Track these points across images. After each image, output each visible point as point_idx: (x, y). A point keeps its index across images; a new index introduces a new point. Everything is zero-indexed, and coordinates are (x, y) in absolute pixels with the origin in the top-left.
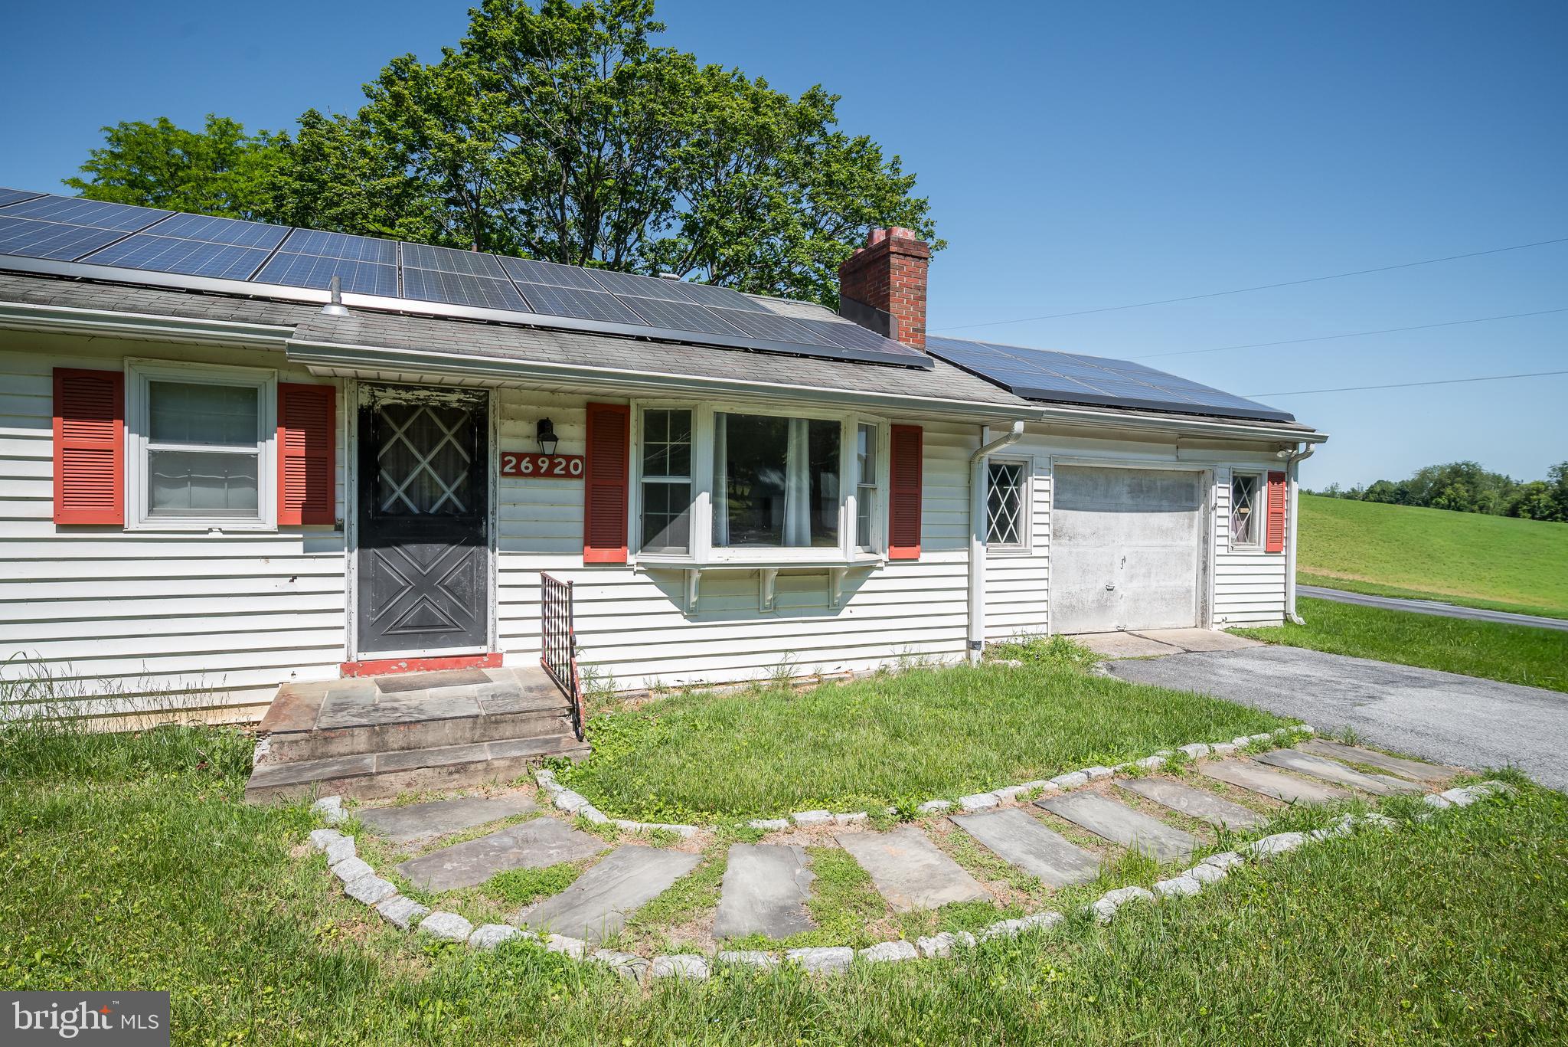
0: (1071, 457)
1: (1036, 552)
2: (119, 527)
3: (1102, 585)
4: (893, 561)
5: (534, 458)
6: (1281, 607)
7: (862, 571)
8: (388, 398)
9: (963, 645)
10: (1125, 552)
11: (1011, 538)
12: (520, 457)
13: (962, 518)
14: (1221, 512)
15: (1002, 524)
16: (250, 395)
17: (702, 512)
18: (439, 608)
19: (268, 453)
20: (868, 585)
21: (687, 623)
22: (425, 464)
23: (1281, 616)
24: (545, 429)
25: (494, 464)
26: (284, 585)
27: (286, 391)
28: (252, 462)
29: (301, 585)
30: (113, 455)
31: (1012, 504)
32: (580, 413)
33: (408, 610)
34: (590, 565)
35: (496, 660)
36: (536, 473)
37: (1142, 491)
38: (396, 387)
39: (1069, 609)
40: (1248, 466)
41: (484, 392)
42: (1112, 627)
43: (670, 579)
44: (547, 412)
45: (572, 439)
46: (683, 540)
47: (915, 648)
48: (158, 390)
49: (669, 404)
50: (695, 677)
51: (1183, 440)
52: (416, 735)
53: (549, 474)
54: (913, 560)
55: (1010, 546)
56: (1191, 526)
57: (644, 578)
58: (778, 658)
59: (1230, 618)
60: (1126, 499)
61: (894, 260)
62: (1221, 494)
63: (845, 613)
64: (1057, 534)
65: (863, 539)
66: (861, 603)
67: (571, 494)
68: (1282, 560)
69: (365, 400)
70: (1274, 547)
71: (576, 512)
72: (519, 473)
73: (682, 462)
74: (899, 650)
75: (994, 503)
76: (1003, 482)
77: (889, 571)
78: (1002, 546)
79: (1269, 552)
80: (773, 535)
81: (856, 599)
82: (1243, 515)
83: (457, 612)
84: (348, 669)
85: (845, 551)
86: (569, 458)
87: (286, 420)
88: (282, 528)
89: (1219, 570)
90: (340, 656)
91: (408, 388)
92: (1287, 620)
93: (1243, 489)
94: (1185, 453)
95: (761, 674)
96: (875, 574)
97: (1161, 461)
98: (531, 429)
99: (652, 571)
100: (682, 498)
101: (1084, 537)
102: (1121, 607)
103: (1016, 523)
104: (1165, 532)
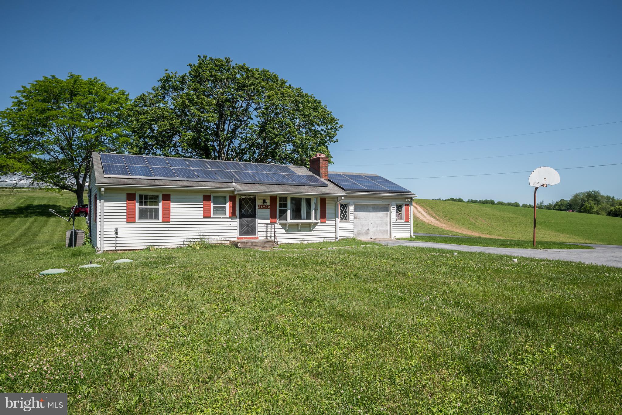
0: (358, 202)
1: (351, 222)
2: (210, 217)
3: (366, 229)
4: (321, 222)
5: (263, 206)
6: (409, 234)
7: (315, 224)
8: (243, 197)
9: (335, 238)
10: (371, 222)
11: (346, 219)
12: (261, 205)
13: (334, 215)
14: (393, 213)
15: (344, 216)
16: (225, 197)
17: (289, 213)
18: (250, 230)
19: (227, 205)
20: (316, 227)
21: (286, 233)
22: (246, 207)
23: (409, 236)
24: (264, 201)
25: (257, 207)
26: (229, 225)
27: (230, 197)
28: (225, 207)
29: (232, 225)
30: (210, 206)
31: (346, 212)
32: (269, 198)
33: (246, 230)
34: (271, 223)
35: (258, 238)
36: (263, 208)
37: (375, 208)
38: (244, 195)
39: (359, 234)
40: (399, 203)
41: (255, 196)
42: (369, 238)
43: (283, 225)
44: (265, 198)
45: (268, 202)
46: (286, 219)
47: (325, 239)
48: (214, 197)
49: (283, 196)
50: (288, 242)
51: (383, 198)
52: (256, 244)
53: (265, 208)
54: (325, 222)
55: (345, 220)
56: (387, 216)
57: (279, 225)
58: (302, 239)
59: (396, 236)
60: (371, 210)
61: (321, 161)
62: (393, 209)
63: (312, 232)
64: (355, 218)
65: (316, 218)
66: (315, 230)
67: (267, 211)
68: (409, 224)
69: (240, 198)
70: (407, 220)
71: (269, 214)
72: (261, 208)
73: (285, 206)
74: (323, 239)
75: (342, 212)
76: (344, 208)
77: (321, 224)
78: (344, 221)
79: (406, 222)
80: (299, 217)
82: (400, 214)
83: (252, 230)
84: (238, 238)
85: (313, 220)
86: (268, 205)
87: (230, 201)
88: (229, 217)
89: (393, 226)
90: (236, 236)
91: (245, 195)
92: (411, 237)
93: (399, 208)
94: (384, 200)
95: (298, 242)
96: (318, 225)
97: (379, 202)
98: (262, 201)
99: (281, 224)
100: (285, 211)
101: (362, 219)
102: (371, 234)
103: (347, 216)
104: (381, 218)
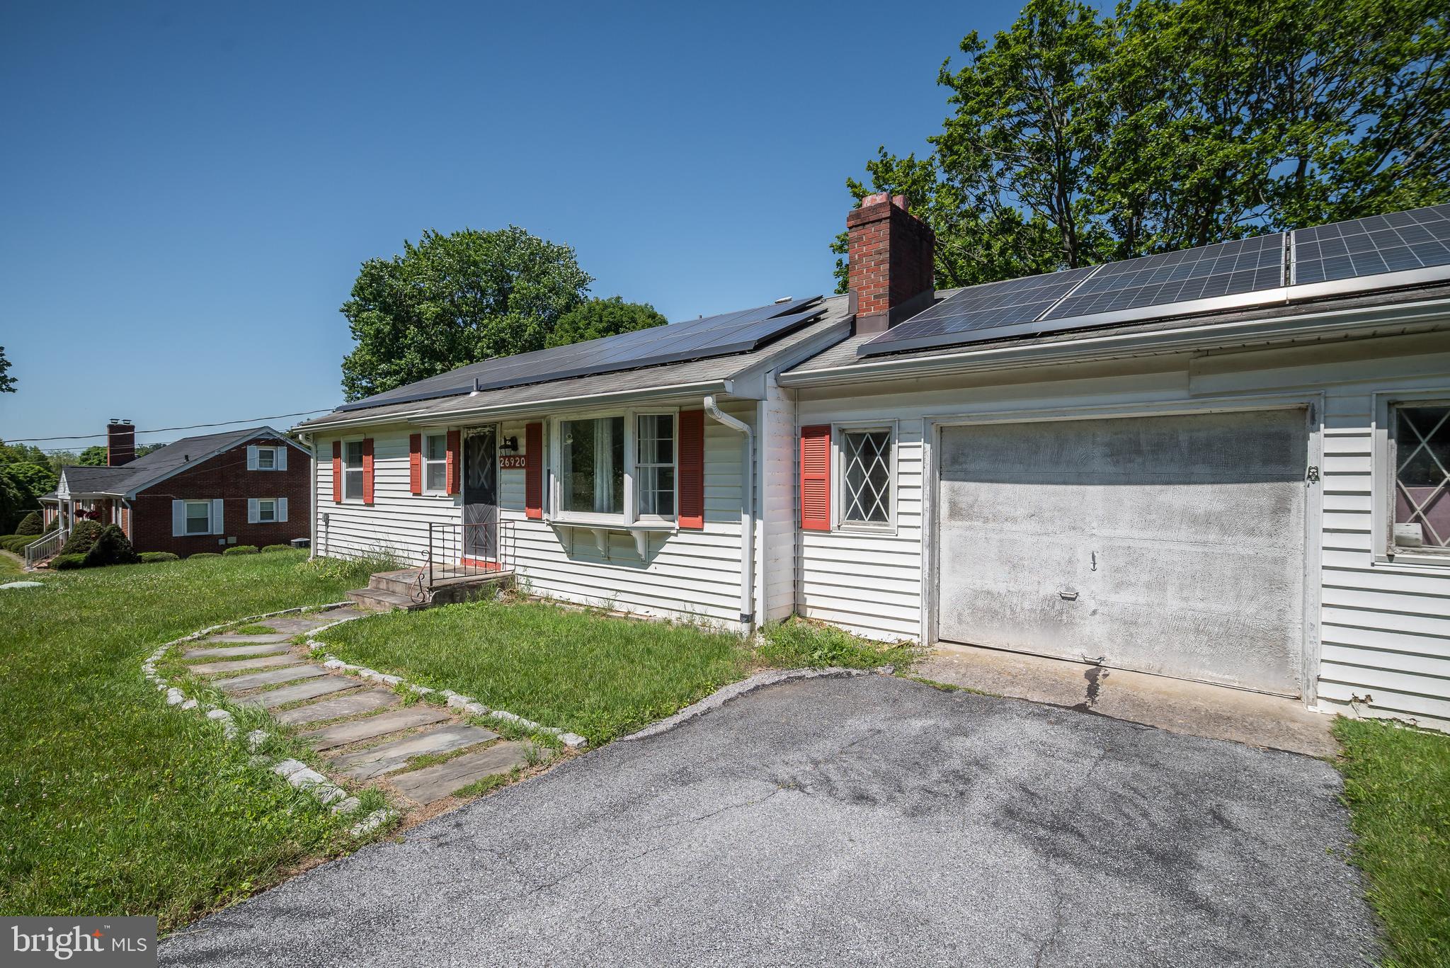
1: (903, 534)
2: (422, 493)
3: (1051, 588)
4: (683, 529)
5: (510, 458)
7: (661, 536)
8: (471, 433)
10: (1095, 546)
11: (879, 516)
12: (504, 458)
13: (739, 493)
15: (868, 499)
17: (555, 483)
18: (483, 537)
19: (447, 462)
20: (667, 548)
21: (568, 560)
22: (477, 463)
24: (513, 442)
25: (498, 462)
26: (450, 520)
27: (451, 434)
28: (444, 466)
29: (454, 521)
30: (420, 466)
31: (880, 478)
32: (524, 431)
33: (476, 538)
34: (531, 519)
35: (498, 566)
36: (511, 466)
37: (1139, 452)
38: (472, 428)
41: (493, 425)
42: (1073, 653)
44: (515, 432)
45: (521, 446)
47: (698, 609)
48: (428, 439)
53: (515, 466)
54: (698, 530)
55: (873, 526)
57: (550, 529)
58: (610, 594)
60: (1099, 465)
62: (1352, 447)
63: (651, 569)
64: (951, 513)
66: (664, 561)
67: (522, 478)
69: (465, 436)
71: (524, 488)
72: (504, 467)
74: (687, 607)
75: (855, 477)
76: (868, 454)
77: (683, 537)
78: (864, 524)
81: (659, 559)
83: (488, 539)
84: (462, 561)
85: (625, 518)
86: (520, 457)
87: (451, 447)
88: (449, 495)
89: (1332, 597)
90: (460, 554)
91: (475, 428)
95: (600, 603)
96: (672, 539)
101: (1014, 520)
102: (1094, 628)
103: (885, 500)
104: (1206, 521)
